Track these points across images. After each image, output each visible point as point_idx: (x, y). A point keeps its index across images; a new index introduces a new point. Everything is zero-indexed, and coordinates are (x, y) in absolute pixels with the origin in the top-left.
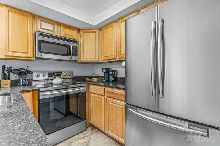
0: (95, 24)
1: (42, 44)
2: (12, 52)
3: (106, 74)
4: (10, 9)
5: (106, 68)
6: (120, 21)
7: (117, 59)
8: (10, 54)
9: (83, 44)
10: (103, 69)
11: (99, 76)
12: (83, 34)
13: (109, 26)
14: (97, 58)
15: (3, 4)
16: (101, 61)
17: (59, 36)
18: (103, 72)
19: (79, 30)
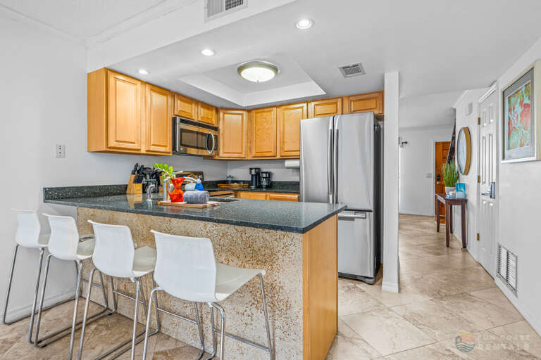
0: (244, 104)
1: (183, 134)
2: (153, 145)
3: (254, 177)
4: (152, 87)
5: (256, 169)
6: (284, 107)
7: (278, 157)
8: (152, 148)
9: (224, 131)
10: (251, 169)
11: (241, 181)
12: (224, 116)
13: (266, 110)
14: (244, 153)
15: (145, 81)
16: (249, 158)
17: (196, 121)
18: (250, 173)
19: (217, 110)
